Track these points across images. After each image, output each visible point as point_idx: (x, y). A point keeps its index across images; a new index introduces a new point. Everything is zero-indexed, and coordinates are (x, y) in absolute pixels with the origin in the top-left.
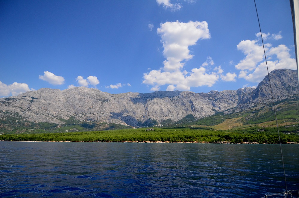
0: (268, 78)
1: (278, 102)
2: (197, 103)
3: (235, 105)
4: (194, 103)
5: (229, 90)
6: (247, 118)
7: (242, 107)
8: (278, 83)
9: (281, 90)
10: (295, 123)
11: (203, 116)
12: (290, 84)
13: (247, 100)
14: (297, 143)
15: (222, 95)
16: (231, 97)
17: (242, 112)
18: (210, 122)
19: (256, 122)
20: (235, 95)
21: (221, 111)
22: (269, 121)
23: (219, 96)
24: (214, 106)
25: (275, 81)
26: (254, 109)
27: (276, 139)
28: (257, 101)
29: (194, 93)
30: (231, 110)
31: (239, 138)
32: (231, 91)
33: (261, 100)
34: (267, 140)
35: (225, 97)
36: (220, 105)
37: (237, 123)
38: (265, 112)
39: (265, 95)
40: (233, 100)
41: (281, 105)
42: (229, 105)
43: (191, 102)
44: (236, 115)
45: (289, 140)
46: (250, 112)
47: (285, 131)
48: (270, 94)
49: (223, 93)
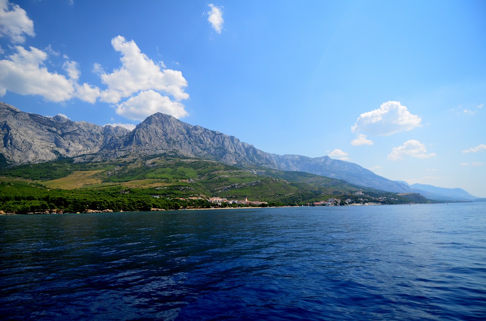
0: (149, 120)
1: (155, 156)
2: (21, 132)
3: (96, 150)
4: (13, 132)
5: (91, 123)
6: (110, 173)
7: (107, 155)
8: (159, 131)
9: (161, 141)
10: (167, 185)
11: (30, 160)
12: (172, 136)
13: (116, 146)
14: (163, 210)
15: (76, 128)
16: (93, 135)
17: (105, 163)
18: (42, 174)
19: (121, 180)
20: (100, 133)
21: (70, 155)
22: (138, 179)
23: (70, 129)
24: (58, 146)
25: (157, 128)
26: (124, 160)
27: (139, 205)
28: (129, 149)
29: (18, 110)
30: (87, 156)
31: (82, 203)
32: (95, 126)
33: (135, 148)
34: (126, 206)
35: (82, 134)
36: (69, 145)
37: (92, 180)
38: (136, 167)
39: (141, 144)
40: (93, 142)
41: (157, 161)
42: (86, 148)
43: (6, 127)
44: (95, 166)
45: (155, 206)
46: (115, 165)
47: (155, 194)
48: (148, 143)
49: (80, 126)
